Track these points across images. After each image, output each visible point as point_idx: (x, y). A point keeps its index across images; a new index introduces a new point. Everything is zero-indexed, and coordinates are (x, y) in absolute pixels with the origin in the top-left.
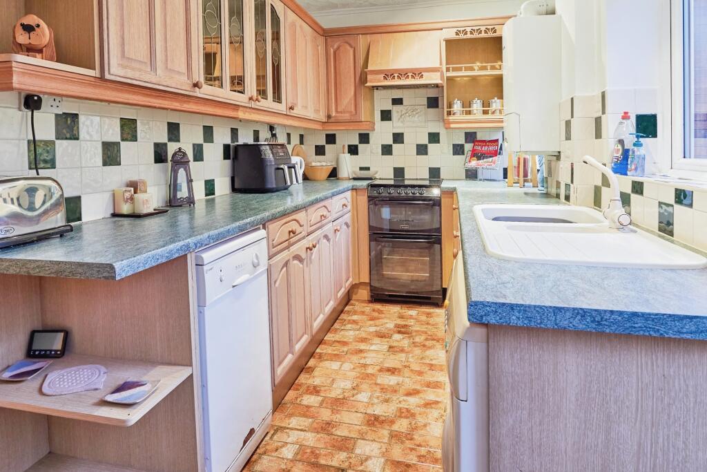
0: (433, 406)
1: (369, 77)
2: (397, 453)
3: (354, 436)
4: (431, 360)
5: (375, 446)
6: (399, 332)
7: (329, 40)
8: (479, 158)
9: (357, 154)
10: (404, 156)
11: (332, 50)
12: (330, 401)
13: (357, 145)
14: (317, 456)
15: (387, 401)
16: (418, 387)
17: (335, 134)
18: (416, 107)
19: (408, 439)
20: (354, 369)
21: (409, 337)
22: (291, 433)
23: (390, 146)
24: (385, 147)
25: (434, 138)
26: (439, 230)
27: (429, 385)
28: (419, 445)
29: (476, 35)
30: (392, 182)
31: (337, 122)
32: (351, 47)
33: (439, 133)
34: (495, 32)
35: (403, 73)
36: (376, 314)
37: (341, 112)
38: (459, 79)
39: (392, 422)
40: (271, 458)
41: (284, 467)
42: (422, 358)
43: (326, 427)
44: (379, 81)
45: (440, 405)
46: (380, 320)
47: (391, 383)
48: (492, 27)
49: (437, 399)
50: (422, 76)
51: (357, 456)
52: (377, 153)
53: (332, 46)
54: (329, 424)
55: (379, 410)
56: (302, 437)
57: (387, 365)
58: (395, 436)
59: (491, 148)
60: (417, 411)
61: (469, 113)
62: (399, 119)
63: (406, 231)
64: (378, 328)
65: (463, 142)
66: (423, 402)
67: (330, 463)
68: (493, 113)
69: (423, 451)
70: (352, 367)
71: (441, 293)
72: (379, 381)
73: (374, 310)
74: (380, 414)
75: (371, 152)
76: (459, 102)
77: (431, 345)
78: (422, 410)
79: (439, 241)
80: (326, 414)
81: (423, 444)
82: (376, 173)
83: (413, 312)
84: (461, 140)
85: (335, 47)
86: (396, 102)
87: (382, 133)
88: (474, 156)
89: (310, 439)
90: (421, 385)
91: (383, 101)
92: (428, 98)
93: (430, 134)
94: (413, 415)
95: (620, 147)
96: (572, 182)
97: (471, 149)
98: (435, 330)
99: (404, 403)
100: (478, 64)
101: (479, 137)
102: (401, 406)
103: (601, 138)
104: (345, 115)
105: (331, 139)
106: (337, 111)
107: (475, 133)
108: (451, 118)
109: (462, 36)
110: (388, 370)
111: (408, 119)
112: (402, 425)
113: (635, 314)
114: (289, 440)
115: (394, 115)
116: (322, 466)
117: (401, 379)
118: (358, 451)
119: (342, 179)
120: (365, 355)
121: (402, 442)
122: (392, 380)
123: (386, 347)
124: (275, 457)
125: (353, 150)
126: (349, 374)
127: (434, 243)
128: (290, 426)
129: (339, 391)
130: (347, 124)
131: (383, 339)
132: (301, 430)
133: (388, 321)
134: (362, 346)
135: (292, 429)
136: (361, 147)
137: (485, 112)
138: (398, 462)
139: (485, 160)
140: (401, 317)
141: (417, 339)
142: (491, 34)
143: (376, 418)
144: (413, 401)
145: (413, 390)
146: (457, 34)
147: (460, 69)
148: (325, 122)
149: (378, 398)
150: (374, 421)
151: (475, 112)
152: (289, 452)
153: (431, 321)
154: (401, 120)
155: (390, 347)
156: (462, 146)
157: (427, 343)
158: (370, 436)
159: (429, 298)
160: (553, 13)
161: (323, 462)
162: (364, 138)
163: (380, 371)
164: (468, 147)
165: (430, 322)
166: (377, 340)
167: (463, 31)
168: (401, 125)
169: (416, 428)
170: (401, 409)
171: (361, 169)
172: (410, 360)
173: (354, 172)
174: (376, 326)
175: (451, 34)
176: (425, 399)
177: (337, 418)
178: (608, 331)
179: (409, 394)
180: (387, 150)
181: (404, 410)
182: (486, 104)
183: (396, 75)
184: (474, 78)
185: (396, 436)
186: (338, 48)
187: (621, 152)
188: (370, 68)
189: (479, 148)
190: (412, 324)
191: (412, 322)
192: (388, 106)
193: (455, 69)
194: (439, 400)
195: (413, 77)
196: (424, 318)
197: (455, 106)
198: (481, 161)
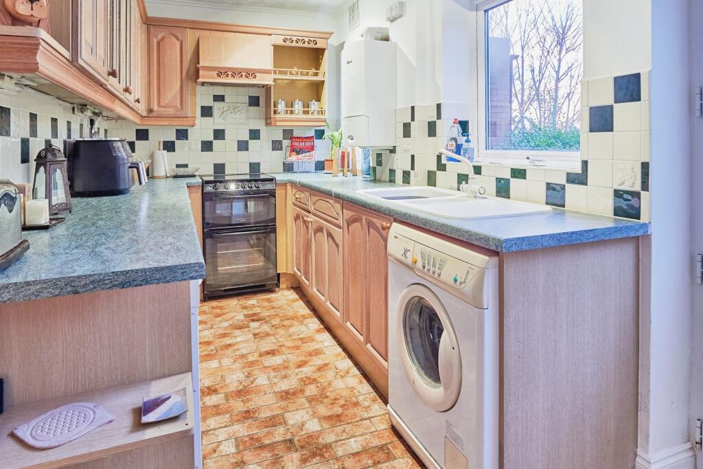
0: (325, 368)
1: (201, 73)
2: (323, 410)
3: (279, 413)
4: (298, 335)
5: (302, 413)
6: (253, 321)
7: (152, 29)
8: (298, 153)
9: (174, 151)
10: (225, 152)
11: (155, 41)
12: (234, 395)
13: (174, 142)
14: (258, 440)
15: (285, 377)
16: (303, 358)
17: (148, 130)
18: (239, 105)
19: (324, 398)
20: (235, 361)
21: (266, 322)
22: (217, 432)
23: (211, 142)
24: (205, 144)
25: (255, 134)
26: (274, 220)
27: (310, 354)
28: (336, 399)
29: (300, 44)
30: (212, 179)
31: (160, 117)
32: (178, 39)
33: (259, 130)
34: (316, 44)
35: (236, 72)
36: (218, 311)
37: (165, 107)
38: (280, 81)
39: (302, 391)
40: (215, 459)
41: (235, 461)
42: (290, 336)
43: (247, 415)
44: (212, 78)
45: (330, 366)
46: (227, 315)
47: (278, 362)
48: (314, 39)
49: (325, 362)
50: (255, 77)
51: (293, 426)
52: (196, 149)
53: (156, 36)
54: (249, 412)
55: (284, 386)
56: (232, 431)
57: (263, 350)
58: (311, 400)
59: (308, 144)
60: (315, 376)
61: (292, 112)
62: (220, 116)
63: (243, 224)
64: (231, 322)
65: (281, 138)
66: (315, 368)
67: (275, 440)
68: (312, 114)
69: (342, 402)
70: (233, 360)
71: (276, 278)
72: (266, 364)
73: (213, 308)
74: (287, 388)
75: (189, 148)
76: (283, 102)
77: (289, 324)
78: (319, 374)
79: (274, 231)
80: (238, 406)
81: (337, 397)
82: (197, 170)
83: (253, 301)
84: (280, 137)
85: (160, 37)
86: (219, 98)
87: (202, 129)
88: (293, 151)
89: (241, 430)
90: (304, 356)
91: (203, 97)
92: (250, 97)
93: (251, 131)
94: (315, 380)
95: (454, 143)
96: (413, 168)
97: (290, 145)
98: (284, 311)
99: (300, 374)
100: (296, 69)
101: (296, 134)
102: (300, 377)
103: (435, 135)
104: (170, 109)
105: (142, 135)
106: (159, 105)
107: (292, 130)
108: (277, 116)
109: (288, 44)
110: (268, 353)
111: (229, 115)
112: (311, 390)
113: (573, 233)
114: (220, 438)
115: (216, 112)
116: (268, 445)
117: (284, 357)
118: (291, 422)
119: (159, 178)
120: (236, 347)
121: (321, 402)
122: (277, 360)
123: (250, 336)
124: (217, 457)
125: (169, 147)
126: (234, 366)
127: (270, 232)
128: (211, 428)
129: (236, 384)
130: (171, 119)
131: (242, 330)
132: (225, 426)
133: (234, 314)
134: (228, 341)
135: (215, 429)
136: (178, 143)
137: (306, 112)
138: (329, 416)
139: (303, 155)
140: (245, 308)
141: (274, 322)
142: (312, 45)
143: (287, 393)
144: (307, 371)
145: (301, 361)
146: (284, 41)
147: (285, 73)
148: (145, 117)
149: (275, 377)
150: (286, 395)
151: (297, 112)
152: (229, 447)
153: (274, 304)
154: (223, 116)
155: (255, 335)
156: (280, 142)
157: (285, 323)
158: (292, 407)
159: (264, 286)
160: (387, 39)
161: (267, 442)
162: (182, 134)
163: (261, 355)
164: (286, 143)
165: (275, 306)
166: (237, 332)
167: (290, 39)
168: (223, 121)
169: (324, 388)
170: (301, 379)
171: (178, 166)
172: (281, 340)
173: (173, 170)
174: (226, 321)
175: (279, 41)
176: (315, 365)
177: (251, 405)
178: (563, 244)
179: (299, 366)
180: (207, 146)
181: (305, 379)
182: (306, 105)
183: (230, 73)
184: (293, 81)
185: (313, 399)
186: (163, 39)
187: (455, 146)
188: (202, 64)
189: (296, 144)
190: (259, 311)
191: (258, 310)
192: (209, 102)
193: (280, 73)
194: (327, 362)
195: (246, 77)
196: (266, 304)
197: (280, 105)
198: (301, 155)
